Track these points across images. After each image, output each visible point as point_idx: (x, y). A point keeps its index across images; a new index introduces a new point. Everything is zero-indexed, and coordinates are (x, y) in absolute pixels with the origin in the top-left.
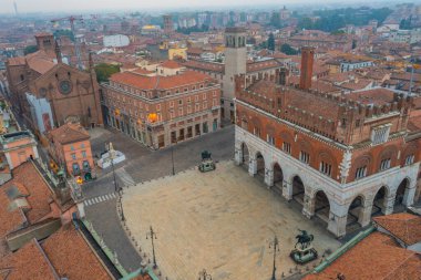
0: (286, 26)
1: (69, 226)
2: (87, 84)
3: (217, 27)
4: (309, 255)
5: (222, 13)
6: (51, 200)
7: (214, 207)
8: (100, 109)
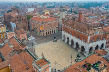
0: (75, 7)
1: (24, 51)
2: (25, 20)
3: (57, 6)
6: (19, 45)
7: (57, 50)
8: (28, 26)
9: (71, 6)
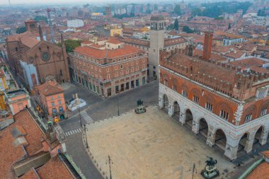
0: (184, 13)
1: (56, 159)
2: (60, 54)
3: (140, 14)
4: (214, 173)
5: (142, 5)
6: (42, 140)
7: (147, 139)
8: (68, 70)
9: (173, 13)
